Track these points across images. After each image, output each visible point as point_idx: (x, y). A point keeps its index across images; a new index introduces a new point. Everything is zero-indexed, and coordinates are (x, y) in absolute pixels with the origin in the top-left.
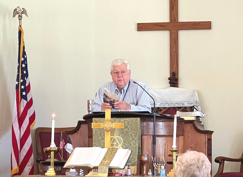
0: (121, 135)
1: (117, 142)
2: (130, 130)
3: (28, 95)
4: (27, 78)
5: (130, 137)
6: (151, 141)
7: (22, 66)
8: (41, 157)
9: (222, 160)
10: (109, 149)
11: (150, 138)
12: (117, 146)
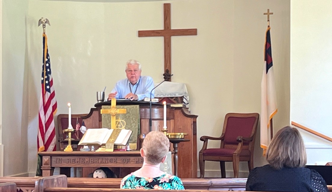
0: (124, 119)
1: (121, 125)
2: (131, 115)
3: (51, 88)
4: (50, 75)
5: (132, 121)
6: (148, 123)
7: (46, 65)
8: (62, 138)
9: (206, 139)
10: (114, 130)
11: (148, 122)
12: (121, 128)
